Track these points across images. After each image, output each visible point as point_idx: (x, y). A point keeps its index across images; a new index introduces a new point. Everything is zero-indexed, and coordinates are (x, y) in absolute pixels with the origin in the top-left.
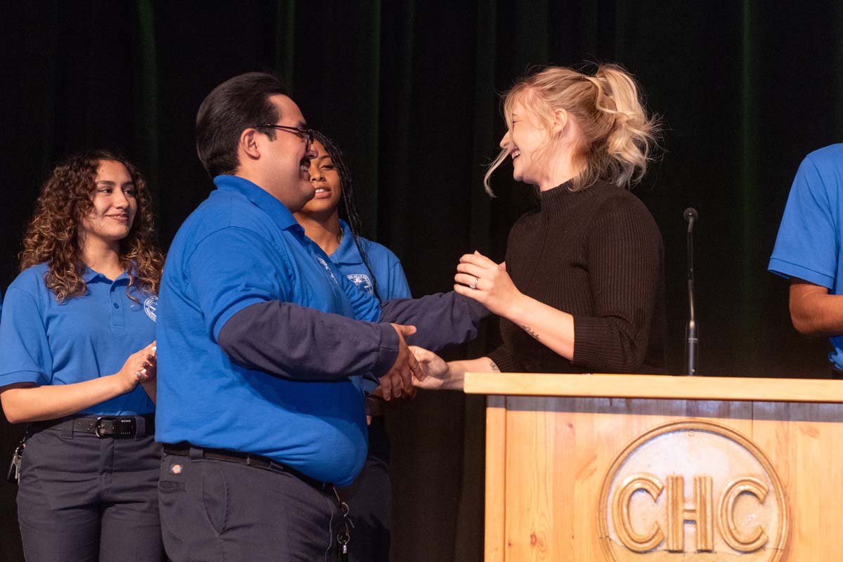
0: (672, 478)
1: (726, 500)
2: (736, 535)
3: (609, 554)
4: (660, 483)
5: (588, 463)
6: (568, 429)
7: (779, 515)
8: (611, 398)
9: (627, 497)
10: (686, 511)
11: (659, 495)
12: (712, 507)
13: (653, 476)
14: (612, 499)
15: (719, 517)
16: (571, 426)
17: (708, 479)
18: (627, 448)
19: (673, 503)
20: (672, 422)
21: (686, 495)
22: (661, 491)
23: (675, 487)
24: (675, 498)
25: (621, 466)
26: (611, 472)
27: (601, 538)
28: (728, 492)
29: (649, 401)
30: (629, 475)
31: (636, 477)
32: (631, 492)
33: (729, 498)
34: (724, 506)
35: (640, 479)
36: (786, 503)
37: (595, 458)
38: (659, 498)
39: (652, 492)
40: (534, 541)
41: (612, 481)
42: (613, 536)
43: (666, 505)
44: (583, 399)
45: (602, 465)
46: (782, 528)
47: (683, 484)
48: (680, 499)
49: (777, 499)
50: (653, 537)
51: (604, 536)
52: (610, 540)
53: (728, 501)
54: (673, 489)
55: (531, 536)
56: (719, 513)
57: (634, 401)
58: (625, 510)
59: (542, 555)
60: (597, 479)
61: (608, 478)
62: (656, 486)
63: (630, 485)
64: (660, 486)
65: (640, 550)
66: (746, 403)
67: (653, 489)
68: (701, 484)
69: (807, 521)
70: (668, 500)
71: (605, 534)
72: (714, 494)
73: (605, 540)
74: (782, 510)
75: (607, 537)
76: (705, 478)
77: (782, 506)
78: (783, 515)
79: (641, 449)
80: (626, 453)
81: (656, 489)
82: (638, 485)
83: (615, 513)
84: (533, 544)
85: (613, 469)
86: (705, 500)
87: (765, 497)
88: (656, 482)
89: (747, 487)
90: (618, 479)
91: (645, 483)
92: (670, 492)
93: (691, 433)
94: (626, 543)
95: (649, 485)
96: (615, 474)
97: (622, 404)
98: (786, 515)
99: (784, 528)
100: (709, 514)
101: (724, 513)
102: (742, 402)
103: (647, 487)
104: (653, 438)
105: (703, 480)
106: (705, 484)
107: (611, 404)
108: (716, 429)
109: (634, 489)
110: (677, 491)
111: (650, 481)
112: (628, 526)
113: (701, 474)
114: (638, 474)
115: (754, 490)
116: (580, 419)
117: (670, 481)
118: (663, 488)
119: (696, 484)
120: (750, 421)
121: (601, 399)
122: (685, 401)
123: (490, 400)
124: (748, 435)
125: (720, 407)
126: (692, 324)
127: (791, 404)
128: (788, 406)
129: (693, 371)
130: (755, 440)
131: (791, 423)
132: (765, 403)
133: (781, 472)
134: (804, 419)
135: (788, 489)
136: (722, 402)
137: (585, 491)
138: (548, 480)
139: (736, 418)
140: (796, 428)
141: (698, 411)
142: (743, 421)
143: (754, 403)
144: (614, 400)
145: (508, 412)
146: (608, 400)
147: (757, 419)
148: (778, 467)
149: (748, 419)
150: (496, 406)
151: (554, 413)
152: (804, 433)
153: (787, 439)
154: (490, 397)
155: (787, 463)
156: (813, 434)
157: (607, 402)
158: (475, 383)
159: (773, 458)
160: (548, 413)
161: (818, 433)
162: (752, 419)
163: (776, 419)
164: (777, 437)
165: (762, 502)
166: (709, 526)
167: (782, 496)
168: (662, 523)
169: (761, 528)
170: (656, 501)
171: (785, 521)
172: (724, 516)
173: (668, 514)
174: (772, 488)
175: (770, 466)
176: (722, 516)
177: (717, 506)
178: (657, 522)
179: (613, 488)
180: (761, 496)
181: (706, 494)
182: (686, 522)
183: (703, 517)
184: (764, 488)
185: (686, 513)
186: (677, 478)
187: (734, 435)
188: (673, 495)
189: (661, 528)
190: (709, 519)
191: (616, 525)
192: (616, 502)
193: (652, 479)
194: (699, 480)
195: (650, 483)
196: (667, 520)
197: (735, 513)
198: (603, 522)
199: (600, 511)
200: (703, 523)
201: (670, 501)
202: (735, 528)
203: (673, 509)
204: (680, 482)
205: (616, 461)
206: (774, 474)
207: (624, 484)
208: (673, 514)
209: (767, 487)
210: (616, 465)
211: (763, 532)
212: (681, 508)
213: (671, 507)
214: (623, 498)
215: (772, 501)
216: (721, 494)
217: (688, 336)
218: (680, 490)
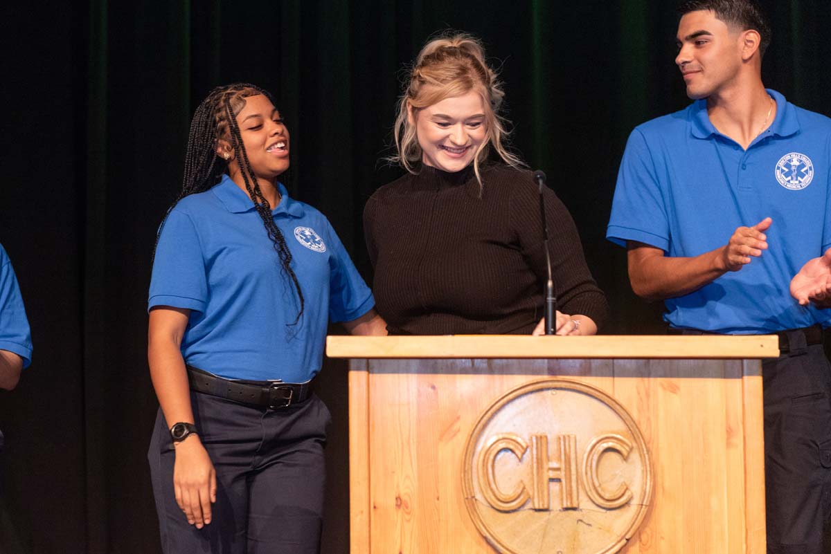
0: (537, 437)
1: (591, 456)
2: (602, 493)
3: (475, 514)
5: (452, 425)
6: (430, 390)
7: (643, 471)
8: (472, 358)
9: (492, 457)
10: (550, 469)
11: (523, 454)
12: (577, 465)
13: (517, 436)
14: (477, 460)
15: (584, 475)
16: (433, 387)
17: (572, 437)
18: (491, 407)
19: (538, 463)
20: (535, 382)
21: (550, 454)
22: (526, 450)
23: (539, 446)
24: (539, 456)
25: (485, 426)
26: (475, 432)
27: (467, 498)
28: (591, 451)
29: (510, 360)
30: (493, 435)
31: (501, 437)
32: (495, 451)
33: (593, 456)
34: (589, 464)
35: (503, 439)
36: (649, 459)
37: (458, 418)
38: (525, 456)
39: (517, 452)
40: (399, 503)
41: (477, 442)
42: (479, 496)
43: (531, 464)
44: (445, 360)
45: (466, 425)
46: (646, 484)
47: (547, 443)
48: (544, 458)
49: (641, 456)
50: (519, 496)
51: (469, 497)
52: (476, 500)
53: (592, 459)
54: (537, 448)
55: (396, 499)
56: (584, 471)
57: (495, 361)
58: (490, 470)
59: (407, 517)
60: (462, 439)
61: (472, 439)
62: (522, 446)
63: (494, 446)
64: (524, 445)
65: (507, 509)
66: (607, 360)
67: (518, 448)
68: (565, 442)
69: (670, 477)
70: (532, 458)
71: (471, 493)
72: (578, 453)
73: (471, 501)
74: (646, 466)
75: (474, 497)
76: (569, 436)
77: (645, 462)
78: (646, 471)
79: (505, 409)
80: (490, 413)
81: (520, 448)
82: (502, 445)
83: (481, 473)
84: (398, 506)
85: (478, 429)
86: (569, 459)
87: (629, 453)
88: (519, 440)
89: (610, 444)
90: (483, 439)
91: (509, 443)
92: (534, 451)
93: (554, 392)
94: (493, 504)
95: (512, 444)
96: (480, 434)
97: (484, 364)
98: (650, 471)
99: (648, 483)
100: (573, 471)
101: (588, 468)
102: (603, 360)
103: (512, 447)
104: (516, 398)
105: (567, 438)
106: (569, 441)
107: (473, 364)
108: (578, 387)
109: (499, 448)
110: (541, 450)
111: (513, 440)
112: (493, 486)
113: (565, 433)
114: (502, 433)
115: (618, 447)
116: (442, 380)
117: (534, 441)
118: (527, 447)
120: (611, 378)
121: (463, 360)
122: (546, 361)
123: (353, 364)
124: (609, 392)
125: (581, 366)
126: (550, 284)
127: (651, 361)
128: (648, 363)
129: (552, 330)
130: (616, 397)
131: (652, 379)
132: (626, 360)
133: (643, 428)
134: (665, 376)
135: (650, 446)
136: (583, 361)
137: (449, 453)
138: (411, 441)
139: (597, 375)
140: (656, 384)
141: (559, 369)
142: (604, 378)
143: (615, 361)
144: (476, 360)
145: (371, 375)
146: (470, 360)
147: (620, 376)
148: (640, 423)
149: (609, 376)
150: (358, 369)
151: (416, 375)
152: (664, 389)
153: (648, 395)
154: (352, 361)
155: (649, 419)
156: (674, 390)
157: (469, 363)
158: (338, 346)
159: (635, 415)
160: (410, 375)
161: (678, 388)
162: (614, 376)
163: (637, 376)
164: (639, 393)
165: (625, 459)
166: (574, 484)
167: (645, 452)
168: (527, 482)
169: (625, 484)
170: (520, 460)
171: (649, 477)
172: (589, 473)
173: (532, 473)
174: (635, 445)
175: (632, 423)
176: (586, 473)
177: (582, 463)
178: (522, 481)
179: (479, 448)
180: (625, 453)
181: (570, 452)
182: (552, 480)
183: (568, 476)
184: (627, 445)
185: (551, 472)
186: (541, 437)
187: (597, 393)
188: (537, 454)
189: (526, 487)
190: (574, 478)
191: (482, 485)
192: (480, 463)
193: (514, 437)
194: (563, 439)
195: (514, 442)
196: (533, 479)
197: (600, 470)
198: (469, 483)
199: (465, 472)
200: (568, 481)
201: (535, 460)
202: (600, 485)
203: (538, 468)
204: (544, 441)
205: (479, 422)
206: (637, 430)
207: (489, 444)
208: (538, 473)
209: (630, 444)
210: (480, 426)
211: (627, 489)
212: (546, 466)
213: (535, 465)
214: (488, 458)
215: (635, 456)
216: (585, 453)
217: (547, 296)
218: (544, 449)
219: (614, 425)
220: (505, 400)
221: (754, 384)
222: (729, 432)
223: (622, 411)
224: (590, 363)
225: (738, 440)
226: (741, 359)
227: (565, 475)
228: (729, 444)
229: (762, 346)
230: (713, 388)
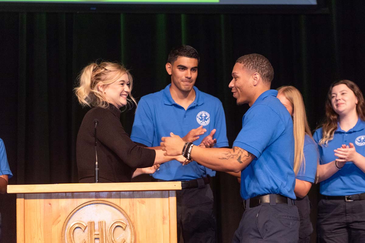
0: (90, 222)
1: (111, 229)
4: (85, 224)
5: (57, 219)
6: (49, 205)
7: (131, 234)
8: (66, 193)
9: (72, 231)
10: (95, 234)
11: (85, 229)
12: (105, 233)
13: (82, 222)
14: (67, 231)
15: (108, 236)
16: (50, 204)
17: (104, 222)
18: (73, 211)
19: (90, 232)
21: (95, 229)
23: (91, 226)
24: (91, 230)
25: (70, 219)
26: (66, 221)
28: (111, 227)
30: (73, 222)
31: (76, 222)
32: (74, 228)
33: (112, 229)
34: (110, 232)
35: (77, 223)
36: (133, 230)
37: (60, 216)
39: (82, 228)
41: (67, 225)
43: (88, 233)
44: (55, 194)
45: (63, 219)
46: (132, 239)
47: (94, 224)
48: (93, 230)
49: (130, 228)
53: (111, 230)
54: (90, 227)
56: (108, 235)
57: (75, 193)
58: (72, 235)
60: (61, 224)
61: (65, 224)
62: (83, 225)
63: (74, 226)
66: (118, 192)
67: (82, 227)
68: (101, 224)
69: (141, 236)
70: (88, 231)
72: (106, 228)
74: (132, 232)
76: (102, 222)
77: (132, 231)
78: (132, 234)
79: (78, 212)
80: (72, 213)
81: (84, 227)
82: (77, 226)
83: (68, 237)
86: (103, 230)
87: (125, 227)
88: (84, 224)
89: (119, 224)
90: (69, 224)
91: (79, 225)
92: (89, 228)
93: (97, 205)
96: (68, 222)
97: (70, 195)
98: (134, 234)
99: (133, 239)
100: (104, 235)
101: (110, 234)
102: (116, 192)
104: (82, 207)
106: (103, 224)
107: (66, 195)
110: (92, 227)
111: (81, 224)
112: (73, 241)
113: (101, 220)
114: (77, 221)
115: (121, 225)
116: (54, 201)
117: (89, 223)
118: (86, 226)
119: (99, 224)
120: (119, 199)
121: (62, 193)
122: (94, 193)
123: (18, 196)
124: (118, 204)
125: (108, 194)
126: (97, 163)
127: (135, 192)
128: (134, 193)
129: (97, 181)
130: (121, 206)
131: (135, 199)
132: (125, 192)
133: (131, 218)
134: (140, 198)
135: (134, 224)
136: (108, 192)
137: (56, 229)
138: (41, 225)
139: (114, 198)
140: (136, 201)
141: (99, 196)
142: (116, 199)
143: (121, 192)
144: (67, 193)
145: (25, 200)
146: (64, 193)
147: (122, 198)
148: (130, 216)
149: (118, 198)
150: (20, 198)
151: (43, 200)
152: (139, 202)
153: (133, 205)
154: (18, 194)
155: (133, 214)
156: (143, 203)
157: (64, 194)
158: (12, 189)
159: (128, 213)
160: (41, 200)
161: (145, 203)
162: (120, 198)
163: (129, 198)
164: (130, 205)
165: (124, 230)
166: (104, 240)
167: (132, 227)
168: (86, 240)
169: (124, 239)
170: (84, 231)
171: (133, 236)
172: (110, 236)
173: (88, 236)
174: (128, 224)
175: (127, 216)
176: (109, 236)
177: (107, 232)
178: (84, 240)
179: (67, 228)
180: (124, 227)
181: (103, 228)
182: (95, 239)
183: (102, 237)
184: (125, 224)
185: (95, 236)
186: (92, 222)
187: (114, 205)
188: (90, 229)
189: (86, 242)
190: (104, 237)
191: (69, 241)
192: (68, 233)
193: (82, 223)
194: (100, 223)
195: (81, 225)
196: (88, 239)
197: (114, 234)
198: (63, 241)
199: (62, 236)
200: (102, 239)
201: (89, 231)
202: (114, 240)
203: (90, 234)
204: (93, 224)
205: (68, 217)
206: (129, 219)
207: (72, 225)
208: (90, 236)
209: (126, 224)
210: (68, 218)
211: (125, 241)
212: (93, 234)
213: (89, 234)
214: (71, 231)
215: (128, 229)
216: (109, 228)
217: (95, 168)
218: (93, 227)
219: (120, 217)
220: (78, 208)
221: (173, 200)
222: (164, 218)
223: (123, 212)
224: (111, 194)
225: (167, 221)
226: (169, 190)
227: (101, 236)
228: (164, 223)
229: (175, 186)
230: (158, 201)
